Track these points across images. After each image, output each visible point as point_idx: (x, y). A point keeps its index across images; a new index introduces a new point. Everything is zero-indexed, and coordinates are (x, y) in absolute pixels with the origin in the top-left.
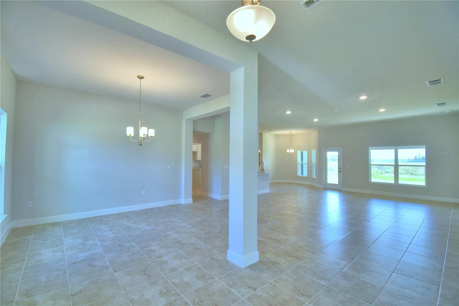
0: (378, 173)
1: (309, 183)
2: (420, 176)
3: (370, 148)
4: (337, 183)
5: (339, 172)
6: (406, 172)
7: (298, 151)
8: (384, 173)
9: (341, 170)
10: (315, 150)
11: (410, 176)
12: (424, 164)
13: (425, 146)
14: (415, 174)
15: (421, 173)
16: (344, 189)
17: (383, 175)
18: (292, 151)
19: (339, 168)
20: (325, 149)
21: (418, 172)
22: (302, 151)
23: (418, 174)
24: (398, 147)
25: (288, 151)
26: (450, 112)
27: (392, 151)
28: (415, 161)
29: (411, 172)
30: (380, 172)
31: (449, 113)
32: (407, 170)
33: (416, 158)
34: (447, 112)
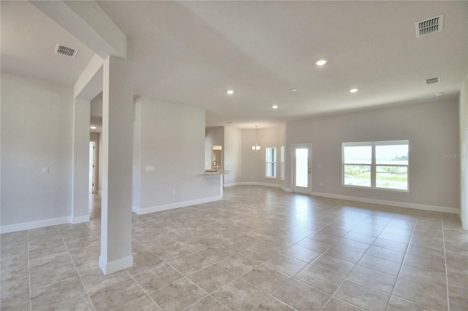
0: (360, 172)
1: (278, 186)
2: (401, 175)
3: (343, 144)
4: (307, 186)
5: (309, 172)
6: (387, 170)
7: (267, 148)
8: (366, 172)
9: (311, 171)
10: (284, 147)
11: (391, 175)
12: (406, 162)
13: (408, 141)
14: (396, 172)
15: (401, 172)
16: (313, 193)
17: (364, 174)
18: (258, 148)
19: (309, 169)
20: (293, 146)
21: (399, 171)
22: (273, 148)
23: (399, 173)
24: (376, 143)
25: (253, 148)
26: (441, 95)
27: (370, 148)
28: (396, 159)
29: (392, 171)
30: (362, 171)
31: (439, 97)
32: (388, 169)
33: (397, 158)
34: (437, 95)
